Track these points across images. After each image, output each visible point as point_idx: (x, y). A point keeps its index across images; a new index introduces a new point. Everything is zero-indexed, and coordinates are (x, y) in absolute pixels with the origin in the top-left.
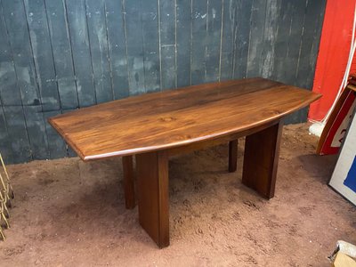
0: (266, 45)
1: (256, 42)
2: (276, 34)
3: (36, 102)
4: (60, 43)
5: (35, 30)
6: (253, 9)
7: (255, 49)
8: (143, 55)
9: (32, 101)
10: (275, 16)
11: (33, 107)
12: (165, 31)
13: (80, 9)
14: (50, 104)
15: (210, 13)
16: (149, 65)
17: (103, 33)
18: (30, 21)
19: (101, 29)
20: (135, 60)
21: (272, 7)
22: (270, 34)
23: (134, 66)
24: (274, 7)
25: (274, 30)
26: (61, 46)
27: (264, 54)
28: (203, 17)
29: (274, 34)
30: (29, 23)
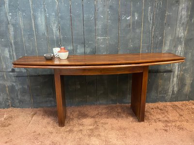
0: (177, 41)
1: (170, 38)
2: (186, 33)
3: (13, 71)
4: (28, 33)
5: (13, 24)
6: (167, 13)
7: (168, 43)
8: (84, 44)
9: (10, 70)
10: (185, 20)
11: (11, 73)
12: (100, 28)
13: (41, 12)
14: (22, 72)
15: (133, 16)
16: (88, 50)
17: (57, 27)
18: (9, 18)
19: (56, 25)
20: (79, 46)
21: (183, 13)
22: (181, 33)
23: (78, 50)
24: (184, 13)
25: (185, 30)
26: (29, 35)
27: (176, 47)
28: (128, 19)
29: (184, 33)
30: (9, 20)
